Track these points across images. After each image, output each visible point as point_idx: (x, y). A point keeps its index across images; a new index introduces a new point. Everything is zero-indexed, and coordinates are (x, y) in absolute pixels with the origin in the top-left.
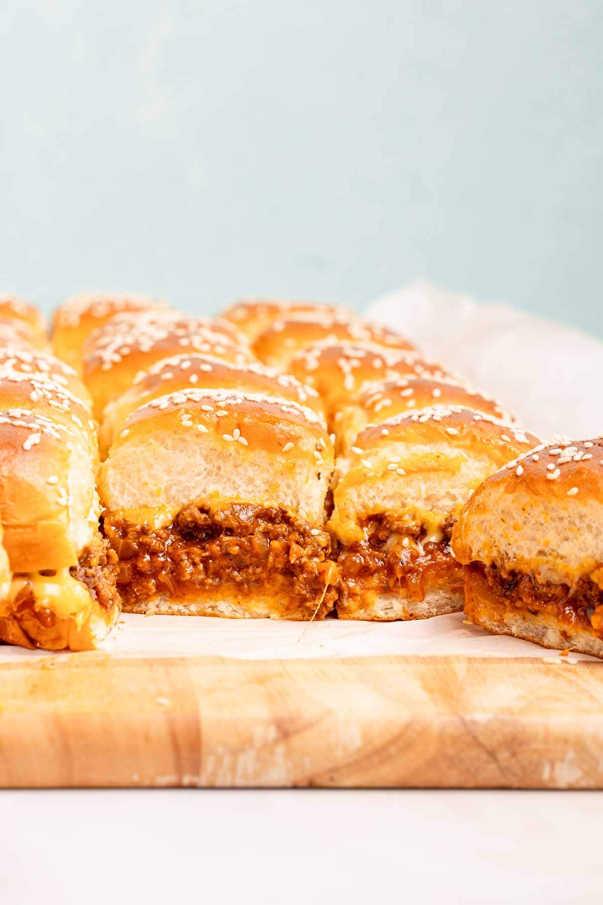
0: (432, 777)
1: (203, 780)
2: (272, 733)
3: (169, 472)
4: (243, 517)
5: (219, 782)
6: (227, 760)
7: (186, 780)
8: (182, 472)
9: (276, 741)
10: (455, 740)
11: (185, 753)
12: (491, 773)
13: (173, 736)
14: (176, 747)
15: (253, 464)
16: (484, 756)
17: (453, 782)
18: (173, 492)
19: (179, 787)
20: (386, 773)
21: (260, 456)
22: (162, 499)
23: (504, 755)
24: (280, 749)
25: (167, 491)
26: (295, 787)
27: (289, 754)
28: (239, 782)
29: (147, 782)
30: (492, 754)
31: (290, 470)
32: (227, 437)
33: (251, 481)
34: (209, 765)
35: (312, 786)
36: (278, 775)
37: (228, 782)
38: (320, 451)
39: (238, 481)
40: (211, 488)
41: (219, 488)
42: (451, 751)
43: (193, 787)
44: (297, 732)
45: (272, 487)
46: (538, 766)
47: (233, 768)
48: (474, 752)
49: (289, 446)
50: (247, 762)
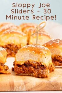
0: (45, 89)
1: (14, 90)
2: (24, 84)
3: (24, 56)
4: (34, 63)
5: (16, 90)
6: (17, 87)
7: (12, 90)
8: (26, 57)
9: (24, 85)
10: (48, 84)
11: (12, 87)
12: (53, 89)
13: (10, 84)
14: (11, 86)
15: (36, 56)
16: (52, 86)
17: (48, 90)
18: (25, 59)
19: (11, 91)
20: (39, 89)
21: (37, 54)
22: (23, 60)
23: (55, 86)
24: (25, 86)
25: (24, 59)
26: (27, 91)
27: (26, 87)
28: (19, 90)
29: (7, 91)
30: (53, 86)
31: (41, 57)
32: (32, 52)
33: (36, 58)
34: (15, 88)
35: (29, 91)
36: (24, 89)
37: (18, 90)
38: (46, 54)
39: (34, 58)
40: (30, 59)
41: (31, 59)
42: (48, 86)
43: (13, 91)
44: (27, 83)
45: (39, 59)
46: (59, 88)
47: (18, 88)
48: (51, 86)
49: (41, 53)
50: (20, 88)
